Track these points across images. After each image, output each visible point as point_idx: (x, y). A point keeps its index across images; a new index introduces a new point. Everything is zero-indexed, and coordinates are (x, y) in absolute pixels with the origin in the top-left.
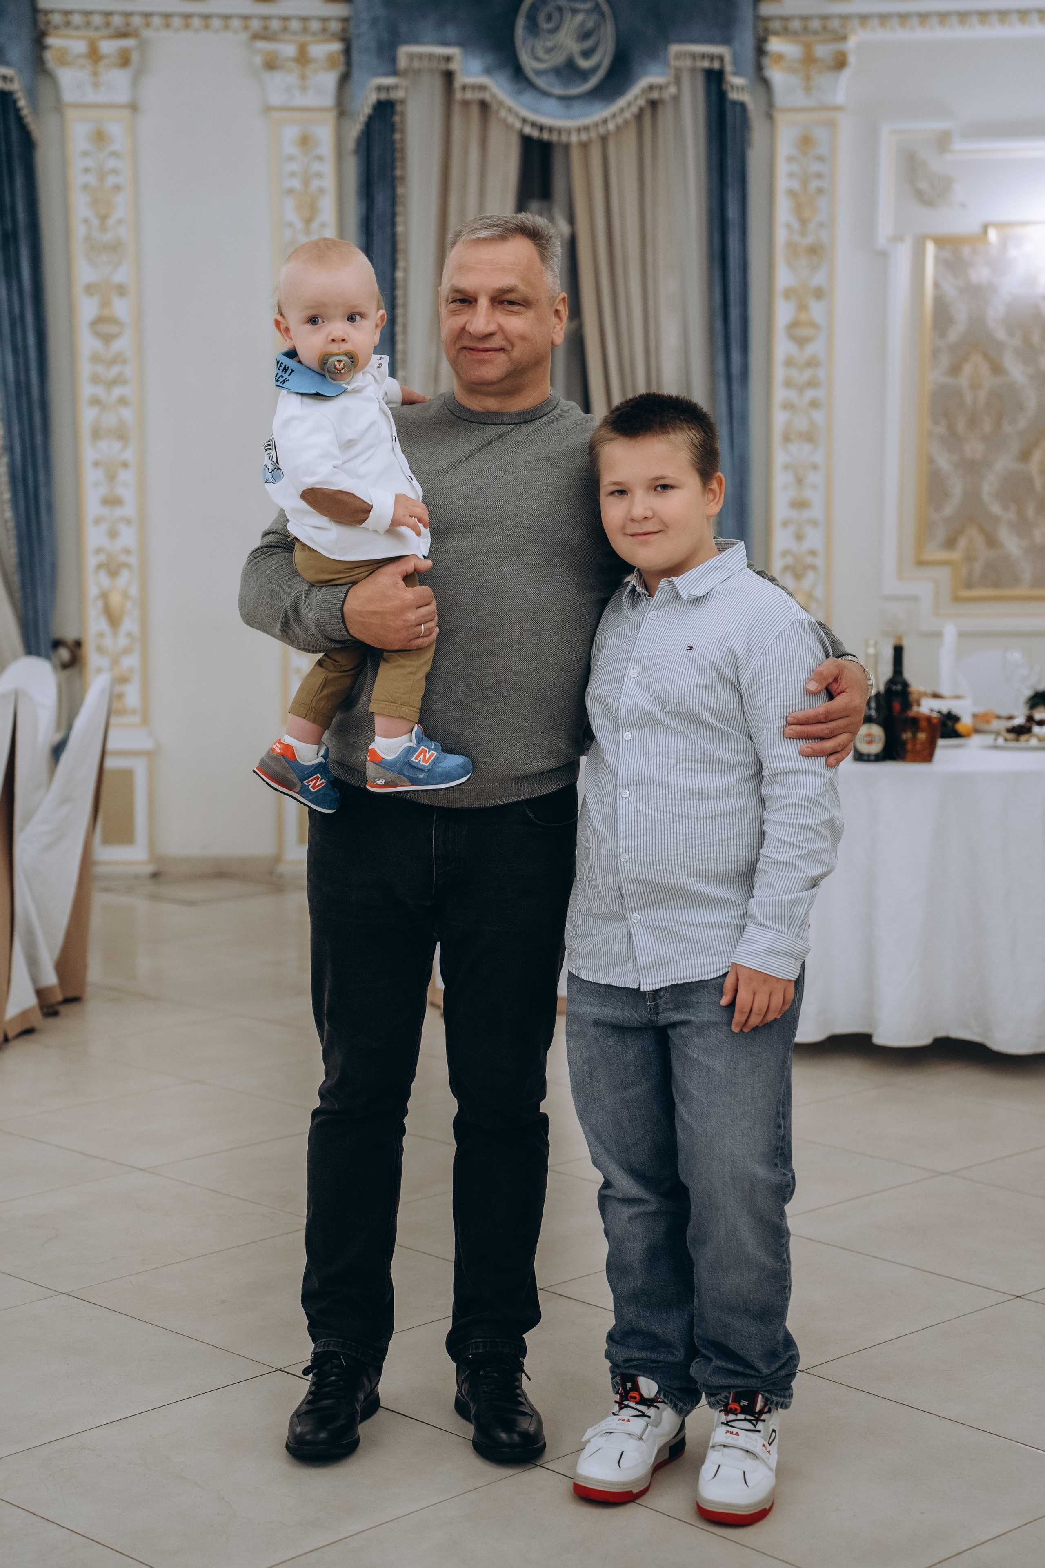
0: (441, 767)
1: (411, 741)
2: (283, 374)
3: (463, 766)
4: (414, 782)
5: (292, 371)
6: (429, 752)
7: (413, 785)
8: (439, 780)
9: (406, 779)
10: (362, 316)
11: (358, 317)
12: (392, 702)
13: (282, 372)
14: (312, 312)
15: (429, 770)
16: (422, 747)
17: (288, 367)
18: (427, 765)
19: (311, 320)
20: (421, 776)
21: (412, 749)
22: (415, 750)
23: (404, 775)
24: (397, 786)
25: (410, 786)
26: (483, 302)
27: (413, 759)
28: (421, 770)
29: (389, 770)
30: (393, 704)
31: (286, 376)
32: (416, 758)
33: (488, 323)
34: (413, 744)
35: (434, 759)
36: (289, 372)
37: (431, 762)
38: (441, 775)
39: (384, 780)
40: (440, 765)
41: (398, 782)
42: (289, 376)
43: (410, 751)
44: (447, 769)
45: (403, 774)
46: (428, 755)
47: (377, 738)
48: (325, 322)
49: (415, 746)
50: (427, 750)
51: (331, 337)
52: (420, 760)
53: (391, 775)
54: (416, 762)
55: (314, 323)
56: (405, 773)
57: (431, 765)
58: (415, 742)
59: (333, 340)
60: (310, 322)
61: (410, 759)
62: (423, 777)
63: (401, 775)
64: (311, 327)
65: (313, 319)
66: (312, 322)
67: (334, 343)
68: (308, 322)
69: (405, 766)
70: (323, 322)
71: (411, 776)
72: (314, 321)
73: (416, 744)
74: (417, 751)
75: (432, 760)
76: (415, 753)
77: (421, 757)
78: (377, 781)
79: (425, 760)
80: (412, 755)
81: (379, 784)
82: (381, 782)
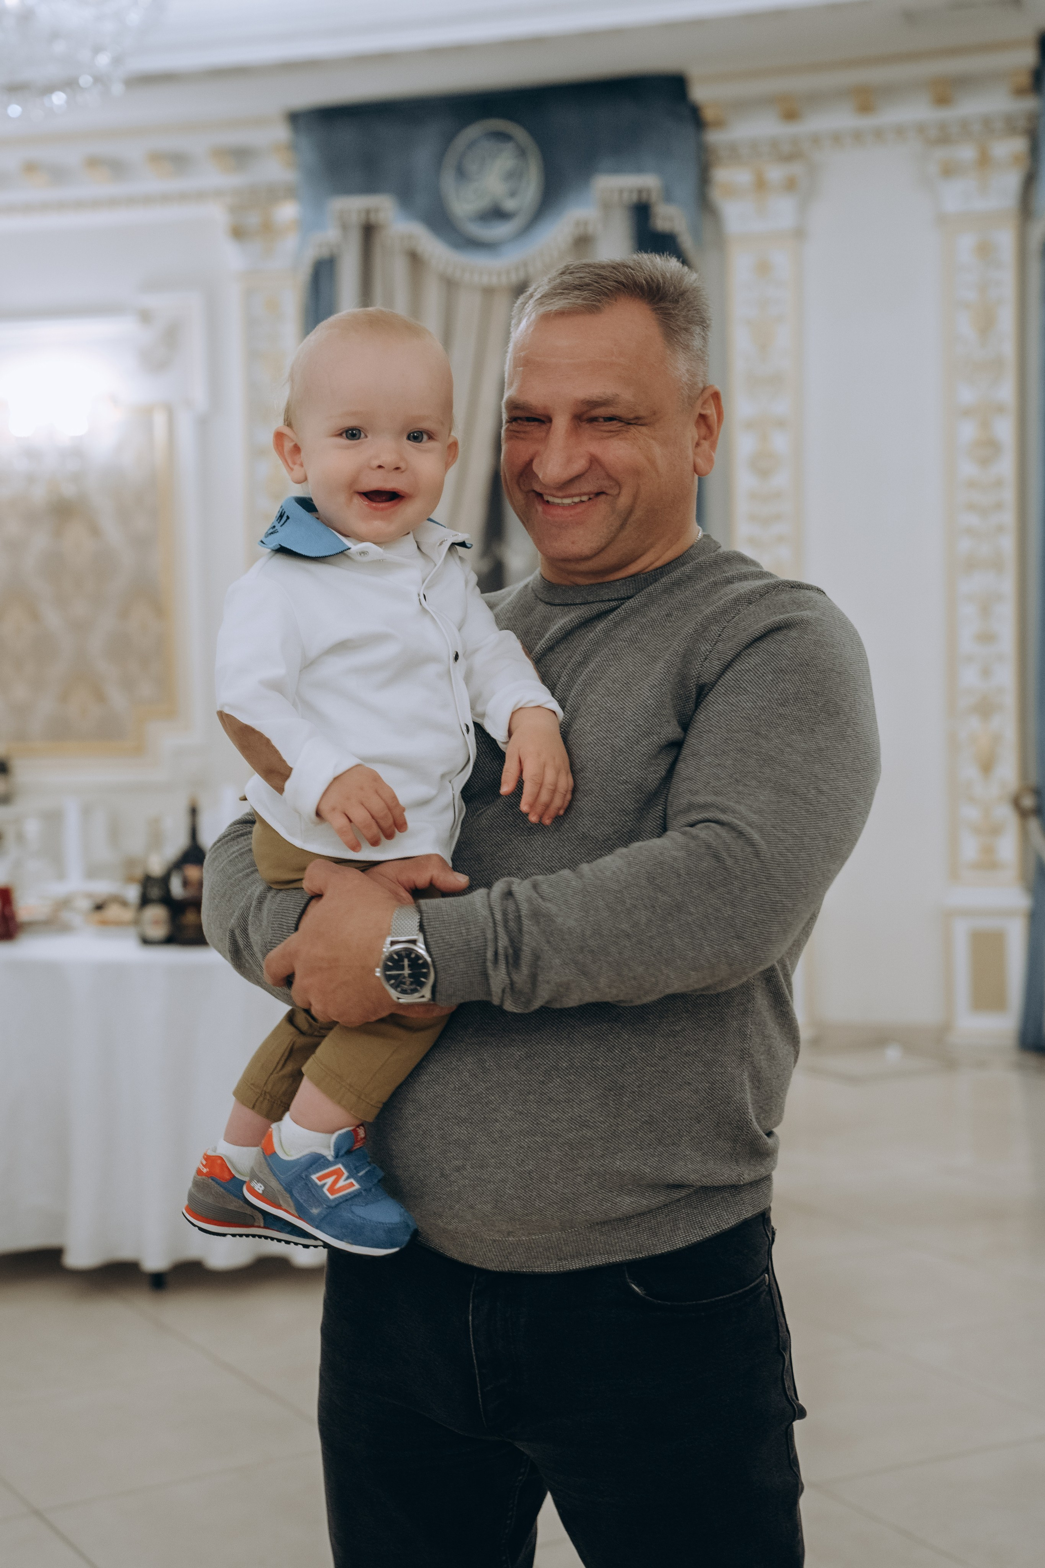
0: (351, 1212)
1: (328, 1146)
3: (390, 1230)
5: (287, 518)
6: (348, 1178)
7: (300, 1218)
8: (338, 1231)
9: (294, 1203)
10: (431, 437)
11: (425, 437)
15: (331, 1206)
16: (340, 1166)
18: (331, 1197)
19: (347, 431)
20: (316, 1209)
21: (321, 1161)
22: (326, 1164)
23: (292, 1195)
24: (279, 1207)
25: (296, 1217)
26: (561, 423)
27: (314, 1177)
28: (319, 1199)
29: (275, 1175)
31: (278, 527)
32: (320, 1179)
33: (569, 460)
34: (329, 1154)
35: (349, 1194)
36: (283, 520)
37: (341, 1197)
38: (345, 1225)
39: (262, 1187)
40: (353, 1208)
41: (282, 1202)
42: (281, 526)
43: (316, 1162)
44: (361, 1222)
45: (290, 1192)
46: (341, 1183)
47: (287, 1117)
48: (370, 437)
49: (330, 1158)
50: (346, 1174)
51: (376, 463)
52: (324, 1185)
53: (275, 1185)
54: (316, 1184)
55: (350, 437)
56: (295, 1193)
57: (337, 1202)
58: (332, 1153)
59: (380, 467)
60: (344, 435)
61: (311, 1174)
62: (319, 1214)
63: (288, 1195)
64: (344, 441)
65: (350, 432)
66: (349, 435)
67: (381, 470)
68: (340, 435)
69: (300, 1181)
70: (366, 436)
71: (302, 1201)
72: (352, 433)
73: (332, 1156)
74: (328, 1168)
75: (344, 1195)
76: (322, 1170)
77: (329, 1181)
78: (258, 1184)
79: (332, 1190)
80: (318, 1172)
81: (256, 1188)
82: (259, 1188)
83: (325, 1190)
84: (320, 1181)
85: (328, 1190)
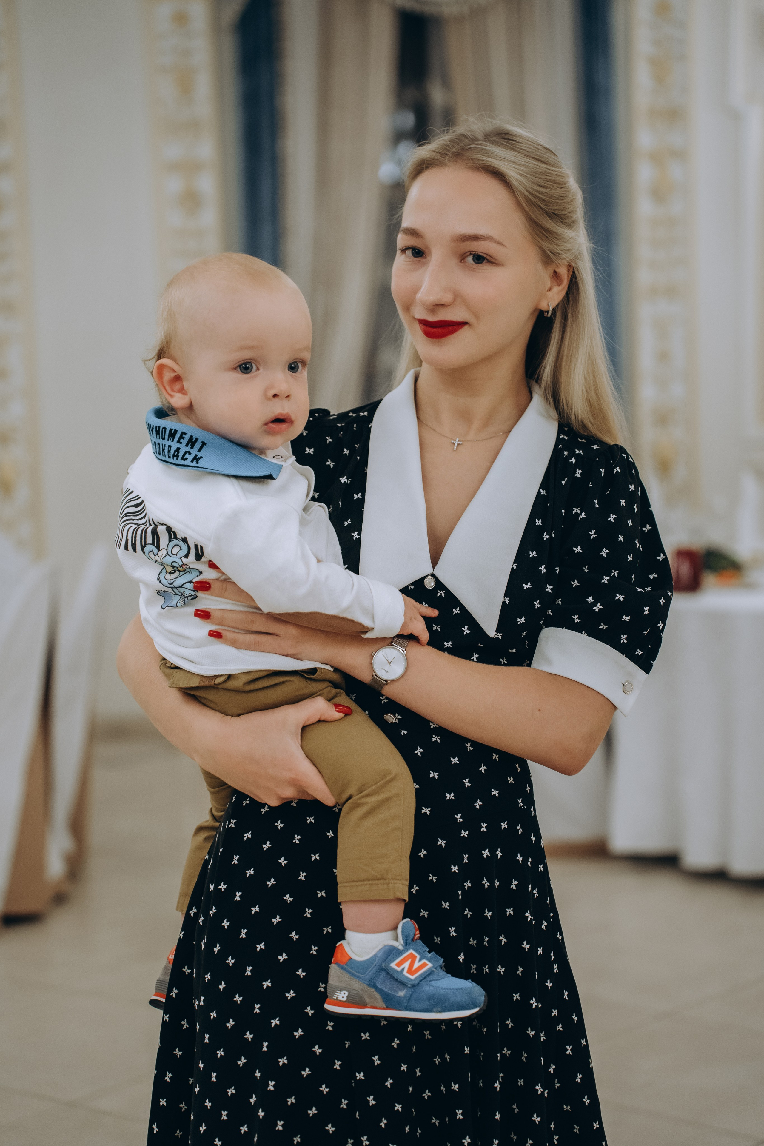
0: (432, 986)
1: (396, 939)
2: (188, 449)
3: (469, 992)
4: (390, 1002)
5: (204, 444)
6: (420, 960)
7: (387, 1008)
8: (426, 1004)
9: (378, 996)
11: (300, 366)
12: (379, 879)
13: (187, 445)
14: (246, 355)
15: (414, 986)
16: (411, 951)
17: (197, 439)
18: (412, 977)
19: (240, 366)
20: (401, 993)
21: (395, 951)
22: (399, 953)
24: (364, 1006)
25: (384, 1009)
27: (393, 965)
28: (402, 984)
30: (382, 881)
31: (194, 452)
32: (398, 965)
34: (399, 944)
35: (426, 972)
36: (198, 446)
37: (420, 976)
38: (431, 997)
39: (347, 993)
40: (433, 983)
41: (367, 1000)
42: (199, 451)
44: (442, 991)
45: (375, 987)
46: (417, 965)
47: (348, 933)
48: (261, 370)
49: (401, 948)
50: (418, 957)
51: (273, 392)
52: (403, 969)
53: (357, 985)
54: (397, 971)
55: (244, 371)
56: (379, 985)
57: (418, 980)
58: (402, 942)
59: (275, 396)
60: (238, 369)
61: (389, 964)
62: (405, 996)
63: (373, 990)
64: (238, 376)
65: (244, 365)
66: (242, 369)
67: (276, 399)
68: (235, 369)
69: (380, 973)
70: (258, 369)
71: (386, 990)
72: (245, 367)
73: (402, 945)
74: (402, 955)
75: (422, 974)
76: (398, 957)
77: (406, 965)
78: (341, 993)
79: (410, 971)
80: (394, 960)
81: (340, 998)
82: (342, 996)
83: (405, 973)
84: (399, 967)
85: (408, 972)
